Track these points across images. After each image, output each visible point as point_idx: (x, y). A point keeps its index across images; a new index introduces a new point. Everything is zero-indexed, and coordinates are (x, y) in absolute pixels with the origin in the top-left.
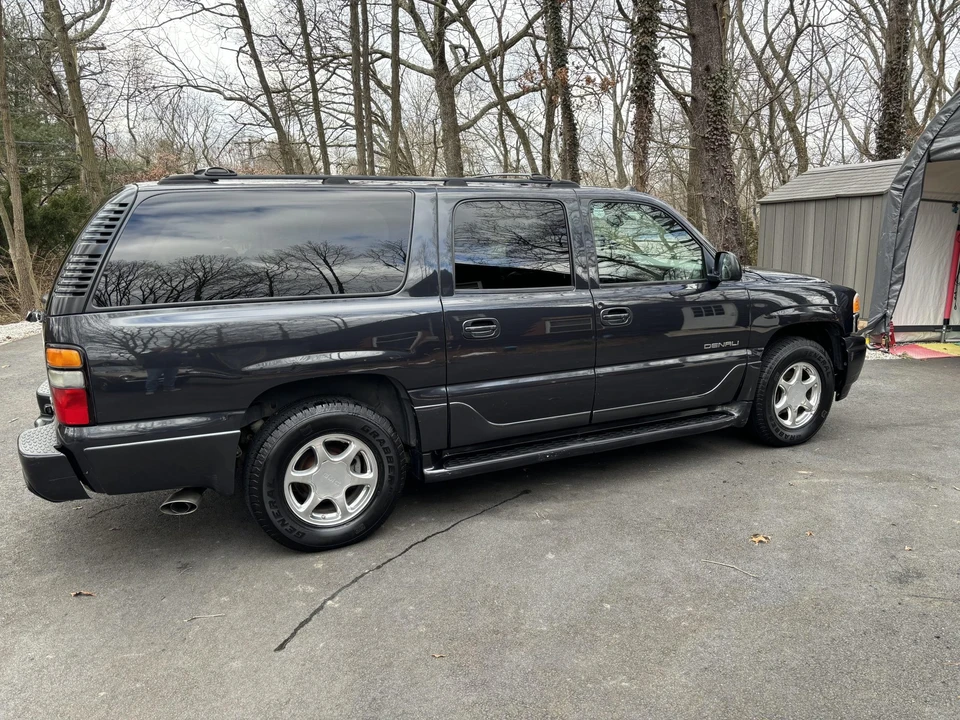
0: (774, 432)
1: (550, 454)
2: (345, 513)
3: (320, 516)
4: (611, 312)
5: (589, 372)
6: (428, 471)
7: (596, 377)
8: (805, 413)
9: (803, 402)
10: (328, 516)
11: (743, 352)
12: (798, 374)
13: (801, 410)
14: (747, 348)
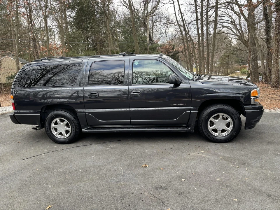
0: (208, 137)
1: (116, 131)
2: (65, 136)
3: (60, 136)
4: (134, 93)
5: (128, 109)
6: (84, 130)
7: (130, 111)
8: (226, 132)
9: (225, 128)
10: (62, 136)
11: (190, 107)
12: (221, 117)
13: (223, 131)
14: (191, 106)
